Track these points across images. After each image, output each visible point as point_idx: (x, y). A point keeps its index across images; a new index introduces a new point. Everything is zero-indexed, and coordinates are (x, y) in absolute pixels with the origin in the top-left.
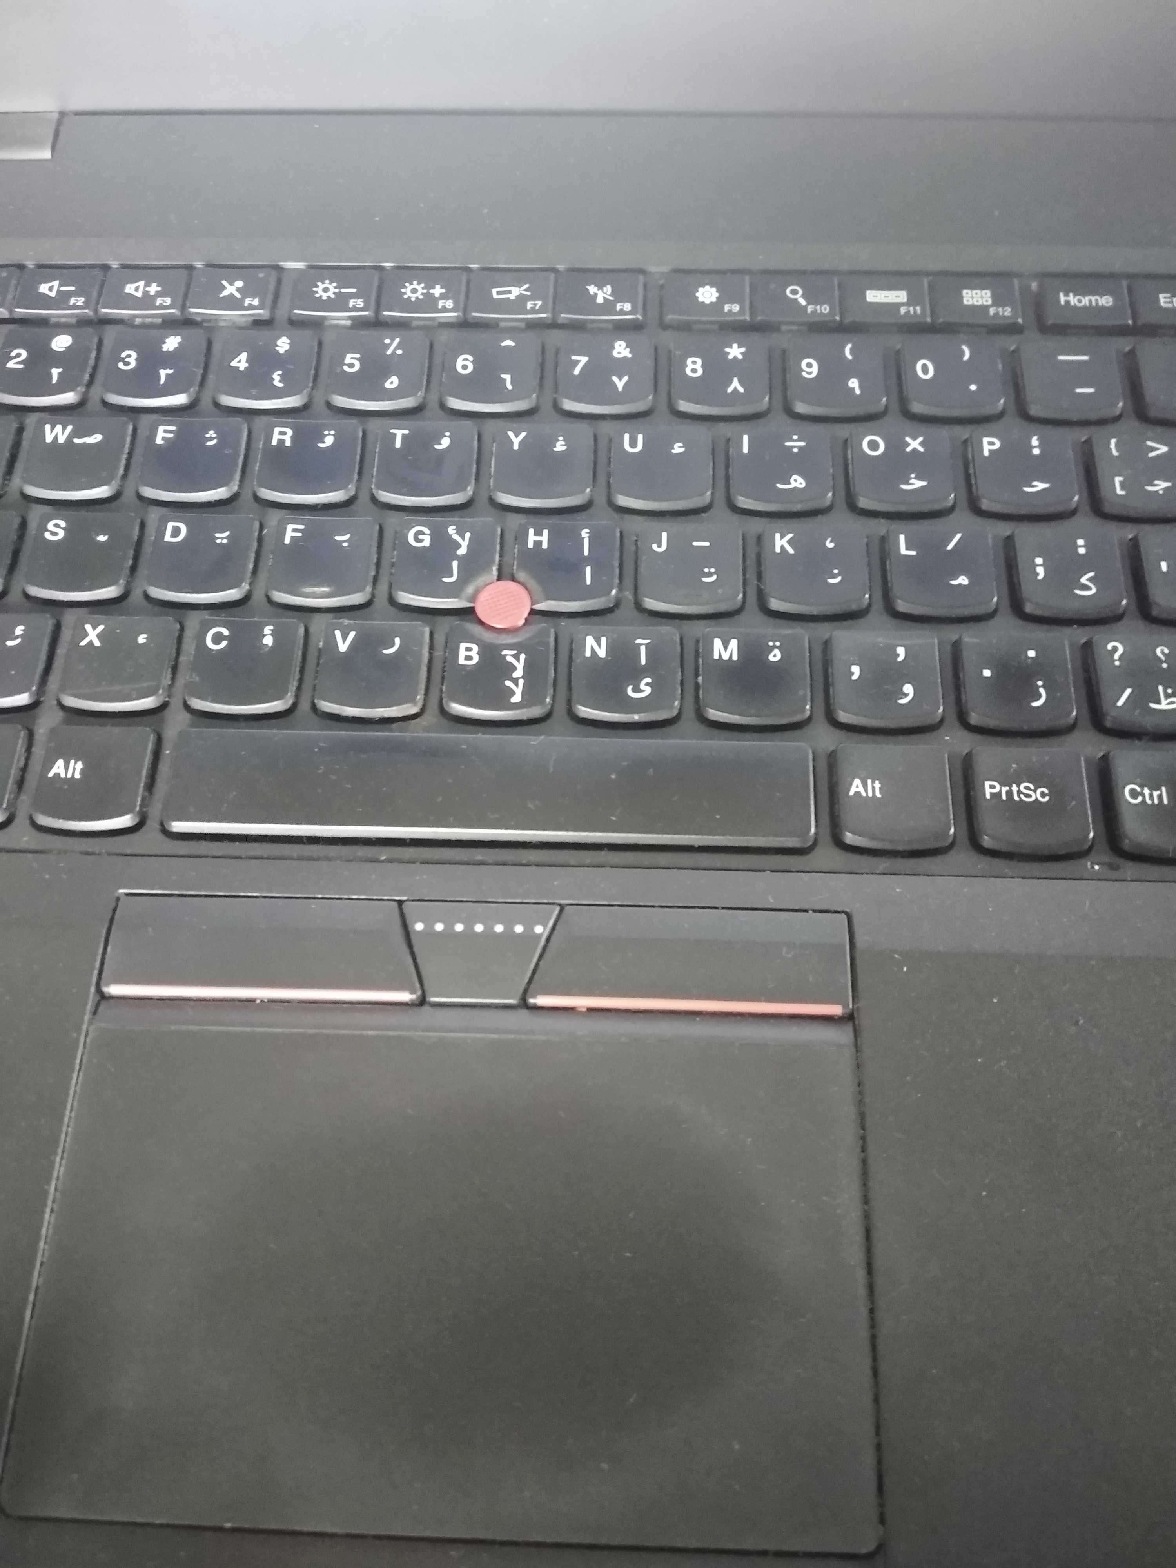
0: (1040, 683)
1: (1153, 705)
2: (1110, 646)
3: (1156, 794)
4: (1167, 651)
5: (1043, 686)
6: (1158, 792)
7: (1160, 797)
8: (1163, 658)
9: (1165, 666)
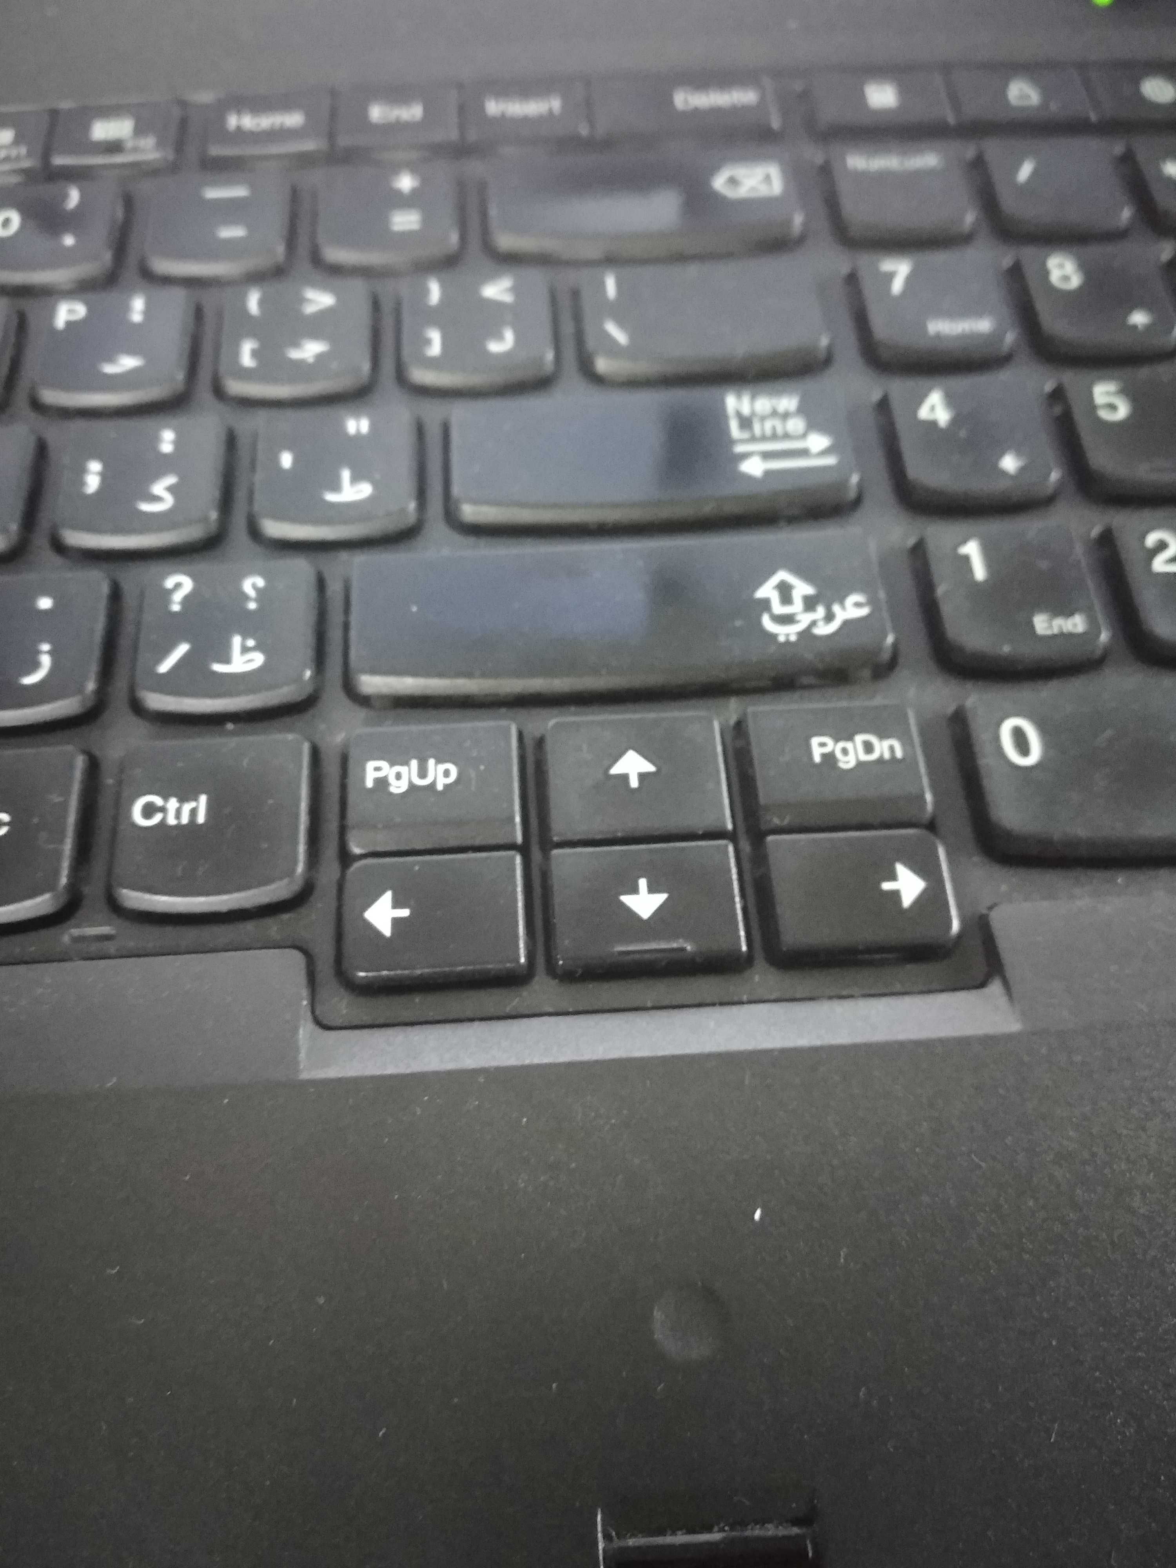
0: (46, 647)
1: (218, 668)
2: (170, 583)
3: (187, 807)
4: (260, 582)
5: (50, 652)
6: (193, 804)
7: (194, 812)
8: (252, 593)
9: (252, 606)
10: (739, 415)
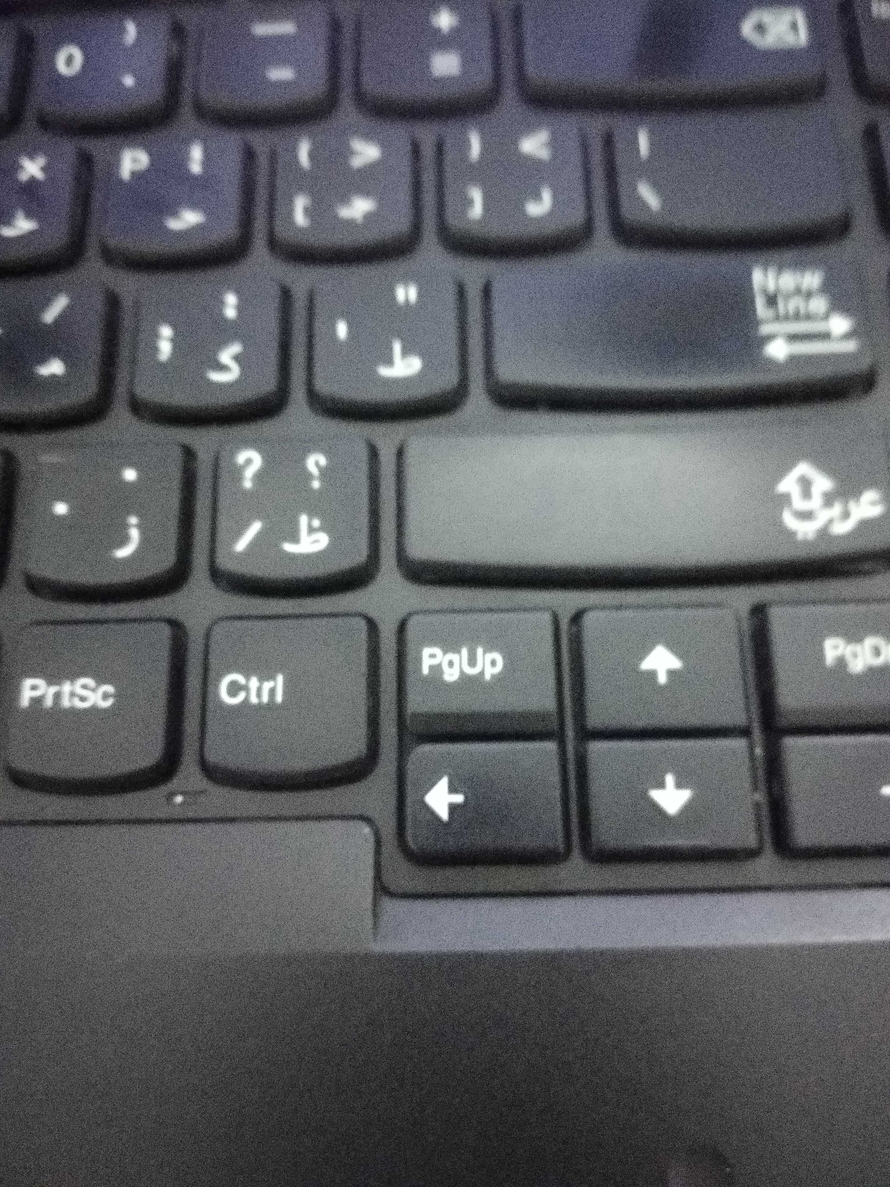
0: (134, 520)
1: (287, 547)
2: (241, 458)
3: (267, 686)
4: (322, 462)
5: (138, 526)
6: (272, 683)
7: (272, 691)
8: (315, 471)
9: (316, 485)
10: (765, 292)
